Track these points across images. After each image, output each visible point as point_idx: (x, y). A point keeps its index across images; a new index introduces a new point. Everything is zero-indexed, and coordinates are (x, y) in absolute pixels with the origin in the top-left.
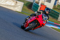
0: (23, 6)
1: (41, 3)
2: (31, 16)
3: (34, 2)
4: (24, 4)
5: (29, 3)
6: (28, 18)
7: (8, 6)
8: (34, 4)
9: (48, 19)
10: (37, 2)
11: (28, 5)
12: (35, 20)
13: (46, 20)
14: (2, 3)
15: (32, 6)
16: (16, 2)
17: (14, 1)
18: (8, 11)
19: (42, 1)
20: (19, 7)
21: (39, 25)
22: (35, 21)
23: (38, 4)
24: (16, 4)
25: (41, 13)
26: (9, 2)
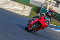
0: (31, 11)
1: (49, 8)
2: (34, 18)
3: (42, 7)
4: (32, 9)
5: (37, 7)
6: (31, 20)
7: (15, 10)
8: (42, 8)
9: (50, 21)
10: (45, 7)
11: (36, 9)
12: (38, 21)
13: (48, 22)
14: (10, 7)
15: (40, 11)
16: (24, 7)
17: (22, 6)
18: (16, 16)
19: (50, 6)
20: (27, 11)
21: (41, 26)
22: (37, 23)
23: (46, 9)
24: (24, 9)
25: (44, 15)
26: (17, 7)
